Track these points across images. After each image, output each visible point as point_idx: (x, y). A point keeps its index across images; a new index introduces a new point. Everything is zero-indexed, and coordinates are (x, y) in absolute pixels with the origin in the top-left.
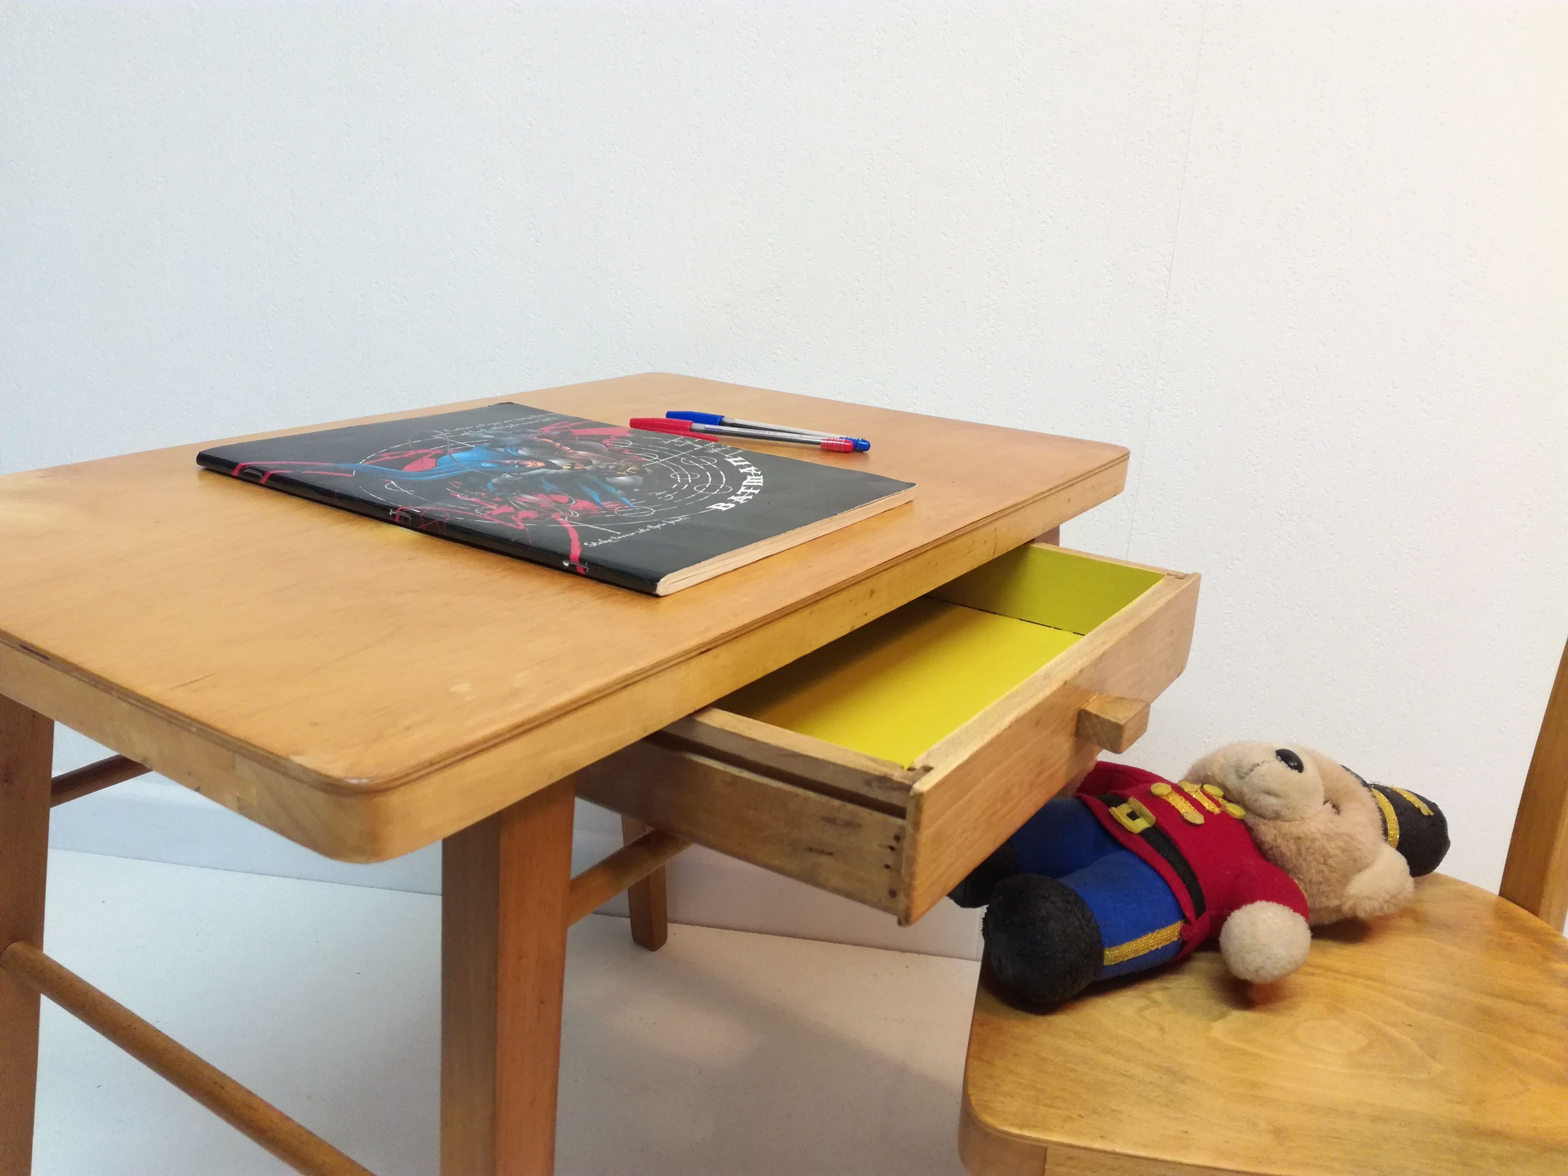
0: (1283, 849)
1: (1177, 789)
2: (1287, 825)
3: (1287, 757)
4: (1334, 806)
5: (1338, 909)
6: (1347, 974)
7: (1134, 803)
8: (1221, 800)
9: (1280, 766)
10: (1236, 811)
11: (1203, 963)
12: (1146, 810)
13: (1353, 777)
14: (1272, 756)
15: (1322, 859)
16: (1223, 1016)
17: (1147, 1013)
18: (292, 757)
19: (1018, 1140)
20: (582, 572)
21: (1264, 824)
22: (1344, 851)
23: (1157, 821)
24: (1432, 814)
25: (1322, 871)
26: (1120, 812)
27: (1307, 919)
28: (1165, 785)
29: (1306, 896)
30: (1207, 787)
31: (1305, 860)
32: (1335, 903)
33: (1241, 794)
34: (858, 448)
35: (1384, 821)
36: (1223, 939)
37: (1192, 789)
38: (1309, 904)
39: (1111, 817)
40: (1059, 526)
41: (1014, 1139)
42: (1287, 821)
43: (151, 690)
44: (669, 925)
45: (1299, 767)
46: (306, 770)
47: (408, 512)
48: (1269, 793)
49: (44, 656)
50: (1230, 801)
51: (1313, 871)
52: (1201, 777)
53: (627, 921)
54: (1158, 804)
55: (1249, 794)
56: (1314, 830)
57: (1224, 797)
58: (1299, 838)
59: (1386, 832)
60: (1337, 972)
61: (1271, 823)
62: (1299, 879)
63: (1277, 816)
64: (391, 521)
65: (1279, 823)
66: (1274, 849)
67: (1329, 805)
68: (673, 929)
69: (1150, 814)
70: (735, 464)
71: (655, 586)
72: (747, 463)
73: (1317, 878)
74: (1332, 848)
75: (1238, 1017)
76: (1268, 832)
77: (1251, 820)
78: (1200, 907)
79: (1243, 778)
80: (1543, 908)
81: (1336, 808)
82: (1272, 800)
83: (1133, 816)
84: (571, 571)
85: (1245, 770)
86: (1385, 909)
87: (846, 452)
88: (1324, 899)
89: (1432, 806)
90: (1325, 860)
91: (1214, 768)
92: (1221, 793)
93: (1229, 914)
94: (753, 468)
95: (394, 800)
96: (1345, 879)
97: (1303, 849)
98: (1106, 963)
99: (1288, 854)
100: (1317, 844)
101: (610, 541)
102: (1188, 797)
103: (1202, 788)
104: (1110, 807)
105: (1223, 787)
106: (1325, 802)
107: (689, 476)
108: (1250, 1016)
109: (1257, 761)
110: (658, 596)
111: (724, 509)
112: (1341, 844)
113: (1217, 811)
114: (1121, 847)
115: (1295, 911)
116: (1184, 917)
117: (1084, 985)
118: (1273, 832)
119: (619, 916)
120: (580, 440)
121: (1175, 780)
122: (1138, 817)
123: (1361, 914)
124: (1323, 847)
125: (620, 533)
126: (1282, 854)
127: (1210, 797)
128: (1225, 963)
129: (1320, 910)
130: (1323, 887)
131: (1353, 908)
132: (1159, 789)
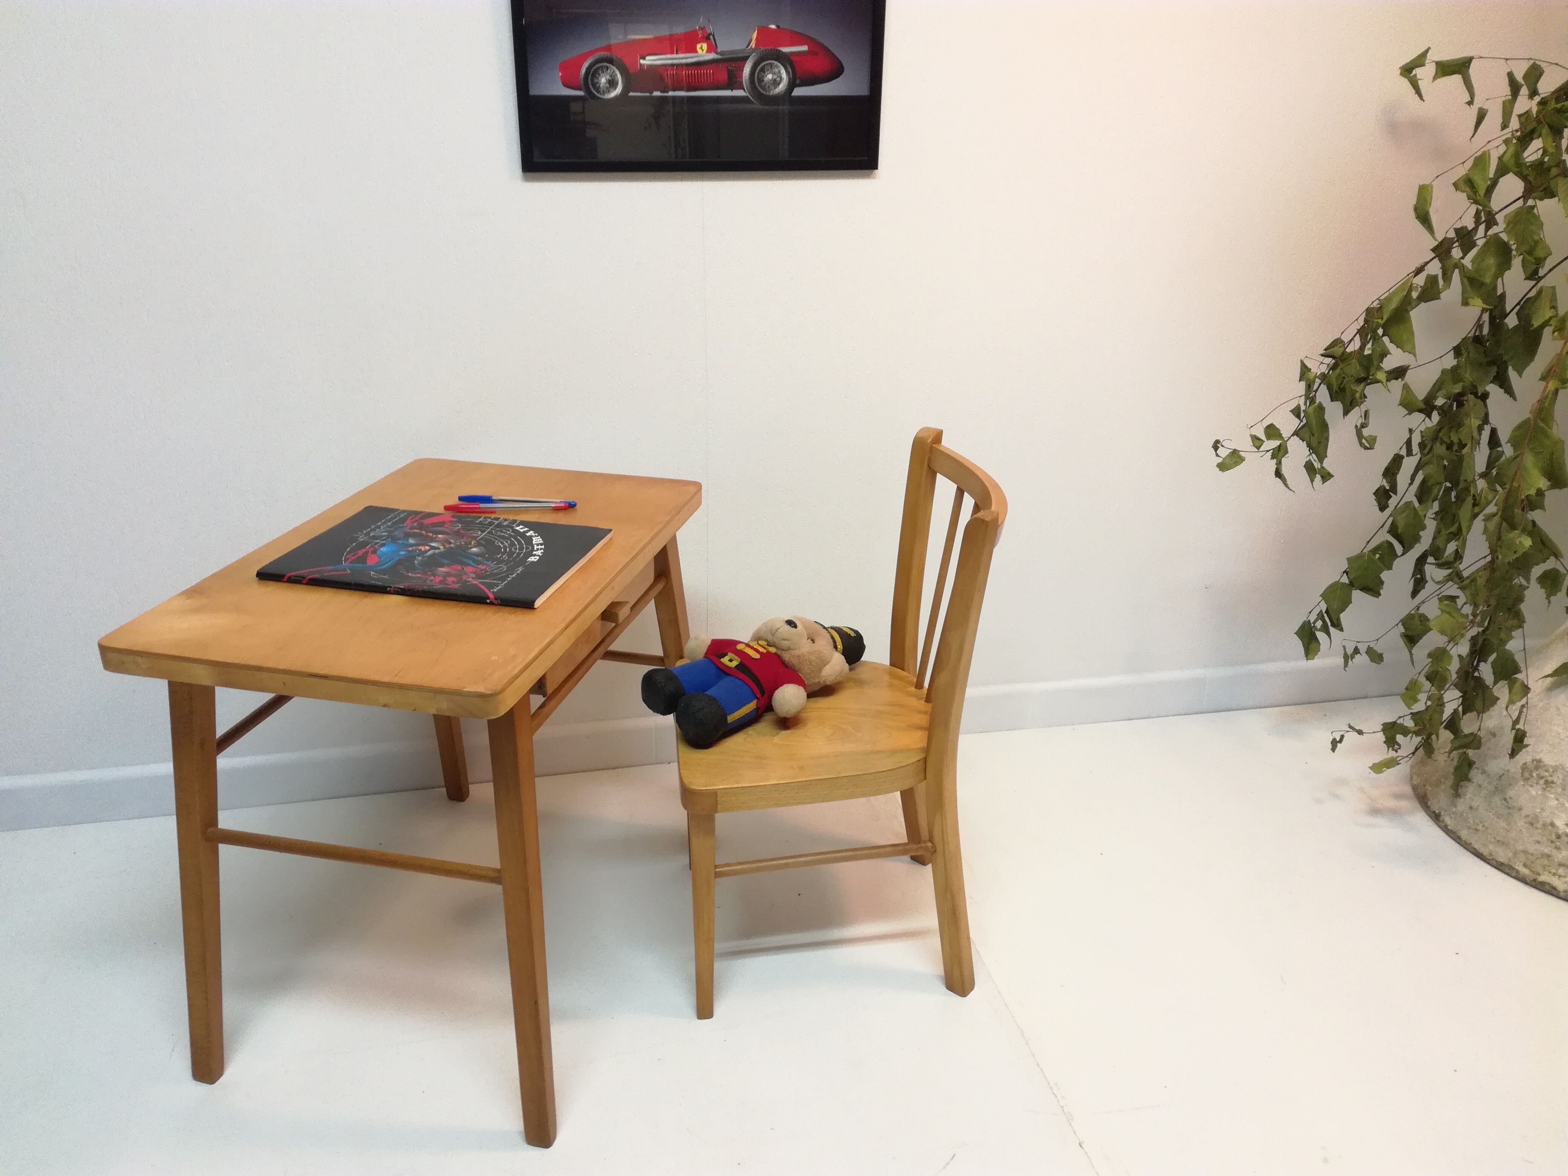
0: (793, 662)
1: (748, 645)
2: (794, 651)
3: (790, 623)
4: (812, 640)
5: (819, 683)
6: (826, 708)
7: (730, 655)
8: (766, 647)
9: (788, 627)
10: (773, 650)
11: (768, 717)
12: (736, 657)
13: (820, 626)
14: (784, 624)
15: (809, 663)
16: (777, 734)
17: (748, 740)
18: (463, 689)
19: (706, 791)
20: (497, 603)
21: (785, 653)
22: (817, 658)
23: (741, 660)
24: (855, 635)
25: (810, 668)
26: (725, 660)
27: (805, 688)
28: (741, 644)
29: (804, 680)
30: (760, 642)
31: (802, 665)
32: (817, 680)
33: (774, 642)
34: (571, 506)
35: (835, 642)
36: (774, 703)
37: (753, 644)
38: (806, 683)
39: (721, 662)
40: (675, 534)
41: (704, 791)
42: (794, 650)
43: (386, 679)
44: (470, 786)
45: (795, 627)
46: (470, 692)
47: (398, 588)
48: (785, 640)
49: (325, 677)
50: (770, 646)
51: (806, 669)
52: (757, 638)
53: (445, 789)
54: (741, 654)
55: (777, 642)
56: (804, 651)
57: (768, 645)
58: (799, 656)
59: (836, 647)
60: (822, 708)
61: (787, 652)
62: (801, 673)
63: (789, 649)
64: (389, 593)
65: (790, 651)
66: (790, 663)
67: (809, 640)
68: (472, 788)
69: (738, 658)
70: (522, 531)
71: (533, 605)
72: (526, 529)
73: (808, 671)
74: (812, 658)
75: (785, 733)
76: (786, 657)
77: (779, 653)
78: (763, 693)
79: (773, 635)
80: (906, 668)
81: (813, 641)
82: (786, 642)
83: (731, 660)
84: (492, 603)
85: (774, 632)
86: (837, 679)
87: (565, 509)
88: (812, 680)
89: (856, 632)
90: (811, 663)
91: (762, 633)
92: (766, 643)
93: (774, 693)
94: (532, 532)
95: (501, 696)
96: (820, 670)
97: (801, 661)
98: (728, 722)
99: (795, 664)
100: (806, 658)
101: (500, 587)
102: (752, 648)
103: (758, 642)
104: (721, 659)
105: (766, 640)
106: (808, 639)
107: (504, 542)
108: (788, 732)
109: (778, 627)
110: (535, 609)
111: (536, 560)
112: (816, 655)
113: (765, 651)
114: (728, 674)
115: (799, 685)
116: (758, 699)
117: (721, 732)
118: (788, 655)
119: (439, 787)
120: (432, 527)
121: (746, 642)
122: (733, 661)
123: (828, 683)
124: (809, 658)
125: (500, 582)
126: (793, 664)
127: (762, 646)
128: (776, 714)
129: (812, 685)
130: (812, 675)
131: (824, 681)
132: (740, 647)
